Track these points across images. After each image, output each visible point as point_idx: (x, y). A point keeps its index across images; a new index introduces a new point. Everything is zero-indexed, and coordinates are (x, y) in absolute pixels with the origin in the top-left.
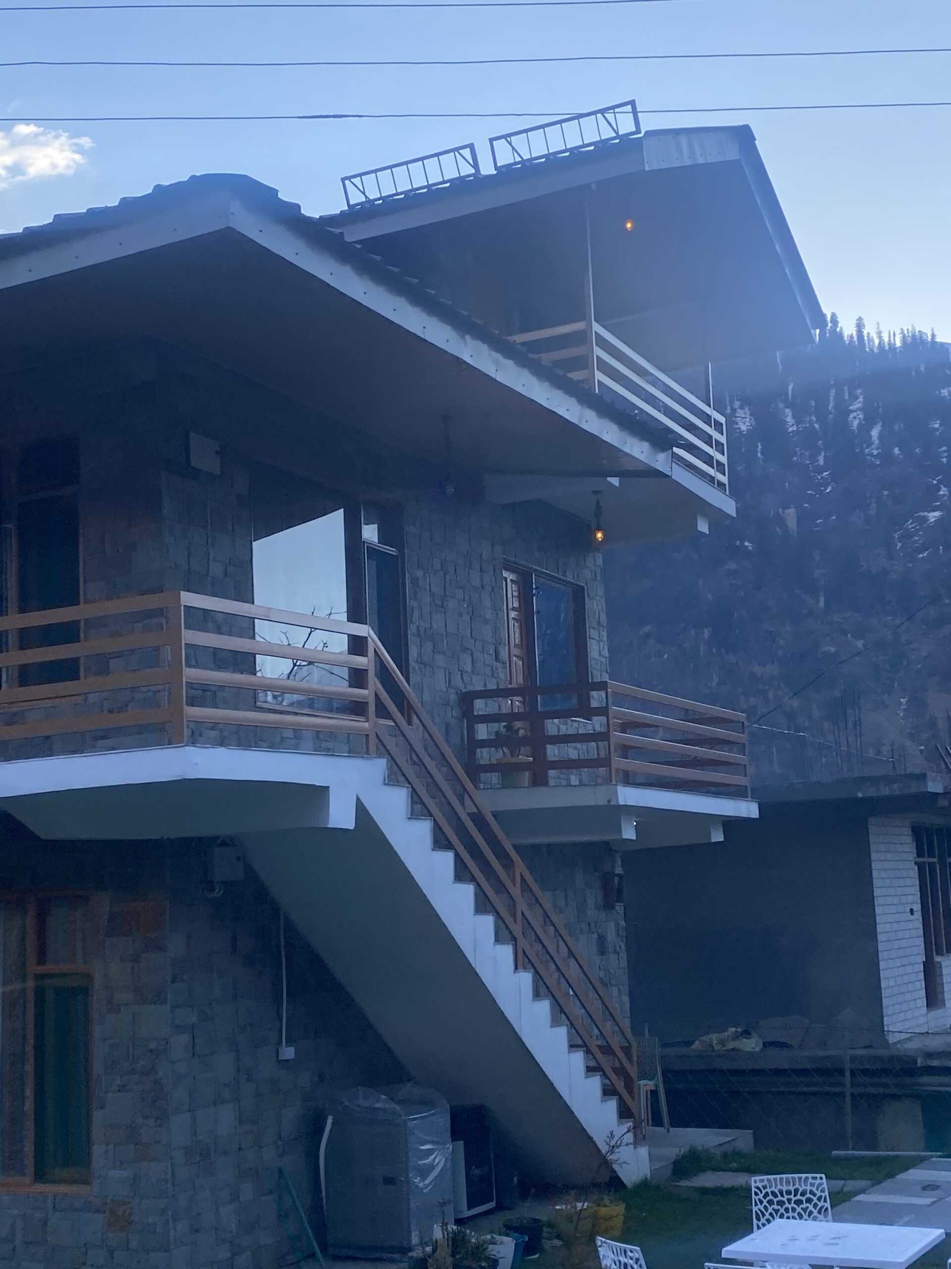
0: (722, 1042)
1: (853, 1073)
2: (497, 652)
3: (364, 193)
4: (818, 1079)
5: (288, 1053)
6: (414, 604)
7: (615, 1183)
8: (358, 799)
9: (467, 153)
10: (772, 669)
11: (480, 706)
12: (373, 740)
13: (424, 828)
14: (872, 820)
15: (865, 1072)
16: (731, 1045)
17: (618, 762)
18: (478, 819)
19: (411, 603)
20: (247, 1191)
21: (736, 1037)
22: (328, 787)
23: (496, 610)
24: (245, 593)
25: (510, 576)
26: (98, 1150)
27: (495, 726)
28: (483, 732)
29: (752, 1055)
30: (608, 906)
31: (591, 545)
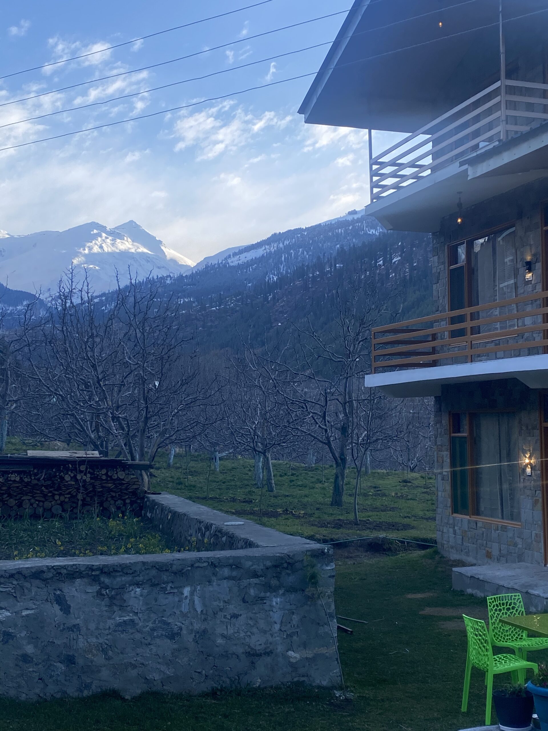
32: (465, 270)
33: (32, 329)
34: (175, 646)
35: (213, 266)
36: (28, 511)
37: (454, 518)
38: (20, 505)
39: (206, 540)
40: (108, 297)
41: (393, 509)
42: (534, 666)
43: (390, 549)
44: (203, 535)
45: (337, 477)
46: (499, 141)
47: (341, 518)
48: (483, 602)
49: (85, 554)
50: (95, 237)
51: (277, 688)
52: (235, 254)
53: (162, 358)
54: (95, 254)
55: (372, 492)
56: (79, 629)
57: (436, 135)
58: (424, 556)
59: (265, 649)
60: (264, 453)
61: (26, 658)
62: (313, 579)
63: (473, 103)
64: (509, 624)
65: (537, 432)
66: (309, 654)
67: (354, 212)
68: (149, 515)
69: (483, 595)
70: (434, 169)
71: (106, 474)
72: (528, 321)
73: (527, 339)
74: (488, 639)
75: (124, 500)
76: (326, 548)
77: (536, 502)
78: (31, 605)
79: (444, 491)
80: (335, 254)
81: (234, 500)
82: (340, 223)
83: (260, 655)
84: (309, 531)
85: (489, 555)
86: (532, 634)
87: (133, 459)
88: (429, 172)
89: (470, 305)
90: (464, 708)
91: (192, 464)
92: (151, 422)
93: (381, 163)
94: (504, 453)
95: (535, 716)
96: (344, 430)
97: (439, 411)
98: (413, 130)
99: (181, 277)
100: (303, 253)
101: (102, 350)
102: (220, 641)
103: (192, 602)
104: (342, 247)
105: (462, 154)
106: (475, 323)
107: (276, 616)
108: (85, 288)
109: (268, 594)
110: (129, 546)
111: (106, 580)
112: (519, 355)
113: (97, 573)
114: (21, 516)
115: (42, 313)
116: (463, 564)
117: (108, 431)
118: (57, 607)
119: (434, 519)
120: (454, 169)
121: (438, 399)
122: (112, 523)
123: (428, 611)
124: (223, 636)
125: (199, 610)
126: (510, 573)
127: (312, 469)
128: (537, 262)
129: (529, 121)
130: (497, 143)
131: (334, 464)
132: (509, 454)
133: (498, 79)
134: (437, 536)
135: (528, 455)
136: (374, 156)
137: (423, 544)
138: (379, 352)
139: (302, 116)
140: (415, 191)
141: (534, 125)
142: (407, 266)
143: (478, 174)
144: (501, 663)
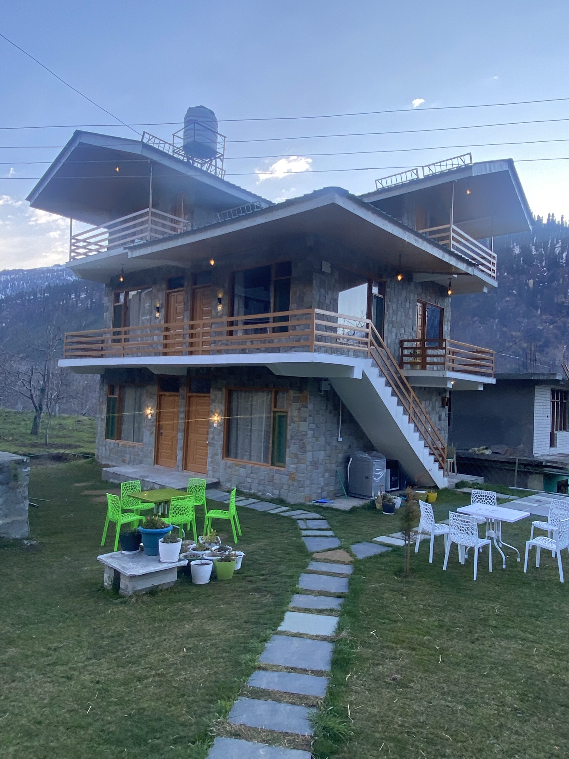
0: (479, 450)
1: (519, 464)
2: (413, 328)
3: (382, 184)
4: (507, 464)
5: (340, 439)
6: (387, 313)
7: (436, 487)
8: (363, 371)
9: (415, 171)
10: (518, 334)
11: (406, 344)
12: (369, 354)
13: (383, 380)
14: (536, 387)
15: (522, 464)
16: (481, 452)
17: (447, 364)
18: (400, 378)
19: (386, 312)
20: (327, 475)
21: (483, 449)
22: (354, 367)
23: (414, 315)
24: (335, 310)
25: (419, 304)
26: (287, 459)
27: (410, 351)
28: (406, 352)
29: (488, 455)
30: (443, 406)
31: (447, 295)
32: (123, 307)
37: (106, 441)
41: (69, 437)
42: (144, 518)
43: (66, 459)
45: (36, 418)
46: (147, 240)
47: (36, 441)
48: (118, 486)
55: (57, 427)
57: (111, 230)
58: (86, 463)
62: (15, 477)
63: (133, 217)
64: (132, 497)
65: (156, 397)
66: (9, 521)
67: (58, 265)
69: (118, 482)
70: (109, 249)
72: (156, 338)
73: (154, 348)
74: (120, 505)
76: (25, 459)
77: (152, 433)
79: (102, 427)
80: (44, 287)
84: (14, 449)
85: (124, 461)
86: (144, 502)
88: (106, 250)
89: (125, 326)
90: (103, 544)
93: (77, 240)
95: (142, 544)
96: (43, 391)
97: (102, 383)
98: (98, 224)
100: (23, 284)
104: (49, 284)
105: (125, 243)
106: (126, 336)
112: (150, 356)
116: (108, 466)
119: (94, 442)
120: (121, 251)
121: (102, 376)
123: (86, 492)
126: (134, 470)
127: (18, 413)
128: (162, 308)
129: (163, 233)
130: (145, 241)
131: (35, 410)
132: (140, 407)
133: (148, 207)
134: (95, 451)
135: (150, 408)
136: (73, 235)
137: (86, 456)
138: (68, 347)
139: (29, 202)
140: (97, 259)
141: (165, 236)
142: (89, 301)
143: (134, 256)
144: (125, 518)
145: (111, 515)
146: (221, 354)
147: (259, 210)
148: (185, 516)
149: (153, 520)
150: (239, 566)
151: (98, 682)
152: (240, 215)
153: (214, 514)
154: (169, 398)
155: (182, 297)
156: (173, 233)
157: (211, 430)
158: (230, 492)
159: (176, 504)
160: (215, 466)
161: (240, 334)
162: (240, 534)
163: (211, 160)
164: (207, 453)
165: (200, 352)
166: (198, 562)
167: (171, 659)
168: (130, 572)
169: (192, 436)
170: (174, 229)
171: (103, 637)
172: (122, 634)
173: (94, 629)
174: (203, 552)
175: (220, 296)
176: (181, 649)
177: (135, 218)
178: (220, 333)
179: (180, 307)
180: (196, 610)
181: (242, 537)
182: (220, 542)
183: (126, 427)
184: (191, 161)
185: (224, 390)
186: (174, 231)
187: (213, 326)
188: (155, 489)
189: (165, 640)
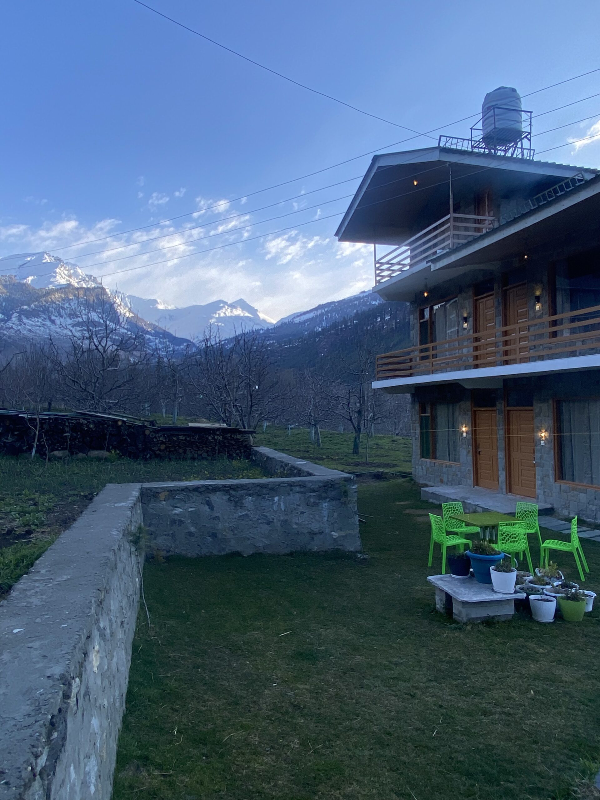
32: (429, 323)
33: (190, 358)
34: (270, 528)
35: (285, 323)
36: (190, 456)
37: (422, 461)
38: (185, 452)
39: (285, 472)
40: (229, 341)
41: (387, 456)
42: (470, 542)
43: (386, 478)
44: (284, 469)
45: (356, 438)
46: (449, 249)
47: (358, 460)
48: (439, 507)
49: (221, 479)
50: (222, 308)
51: (326, 552)
52: (298, 316)
53: (259, 373)
54: (221, 317)
55: (375, 446)
56: (219, 519)
57: (413, 247)
58: (404, 482)
59: (319, 531)
60: (315, 425)
61: (191, 534)
62: (345, 493)
63: (434, 228)
64: (454, 518)
65: (470, 413)
66: (343, 534)
67: (364, 292)
68: (254, 458)
69: (438, 503)
70: (411, 265)
71: (231, 436)
72: (465, 350)
73: (464, 361)
74: (443, 526)
75: (240, 450)
76: (352, 476)
77: (469, 451)
78: (193, 505)
79: (417, 446)
80: (353, 315)
81: (299, 451)
82: (356, 298)
83: (316, 534)
84: (341, 467)
85: (442, 481)
86: (467, 525)
87: (244, 428)
88: (408, 267)
89: (432, 342)
90: (430, 564)
91: (276, 431)
92: (253, 409)
93: (381, 263)
94: (450, 425)
95: (471, 570)
96: (359, 412)
97: (413, 401)
98: (399, 243)
99: (268, 329)
100: (335, 315)
101: (227, 369)
102: (294, 526)
103: (279, 504)
104: (357, 311)
105: (427, 257)
106: (434, 352)
107: (325, 513)
108: (218, 335)
109: (321, 501)
110: (244, 474)
111: (233, 493)
112: (459, 370)
113: (228, 488)
114: (186, 458)
115: (194, 350)
116: (427, 486)
117: (231, 413)
118: (207, 507)
119: (410, 462)
120: (424, 265)
121: (413, 395)
122: (234, 462)
123: (408, 511)
124: (296, 523)
125: (283, 509)
126: (453, 491)
127: (341, 434)
128: (470, 317)
129: (466, 237)
130: (448, 250)
131: (354, 432)
132: (454, 425)
133: (448, 213)
134: (412, 470)
135: (464, 426)
136: (377, 260)
137: (404, 475)
138: (380, 369)
139: (337, 237)
140: (400, 278)
141: (470, 239)
142: (394, 321)
143: (437, 268)
144: (451, 540)
145: (436, 535)
146: (543, 360)
147: (583, 182)
148: (517, 544)
149: (482, 545)
150: (590, 609)
151: (441, 707)
152: (558, 195)
153: (550, 544)
154: (484, 414)
155: (492, 301)
156: (479, 234)
157: (538, 447)
158: (569, 520)
159: (505, 530)
160: (546, 490)
161: (566, 334)
162: (588, 570)
163: (517, 144)
164: (535, 474)
165: (518, 360)
166: (538, 597)
167: (517, 699)
168: (463, 598)
169: (514, 455)
170: (478, 230)
171: (441, 661)
172: (461, 661)
173: (431, 651)
174: (544, 587)
175: (538, 293)
176: (527, 691)
177: (435, 229)
178: (541, 336)
179: (490, 313)
180: (541, 650)
181: (589, 574)
182: (563, 578)
183: (441, 446)
184: (493, 151)
185: (550, 402)
186: (479, 232)
187: (532, 329)
188: (478, 512)
189: (508, 677)
